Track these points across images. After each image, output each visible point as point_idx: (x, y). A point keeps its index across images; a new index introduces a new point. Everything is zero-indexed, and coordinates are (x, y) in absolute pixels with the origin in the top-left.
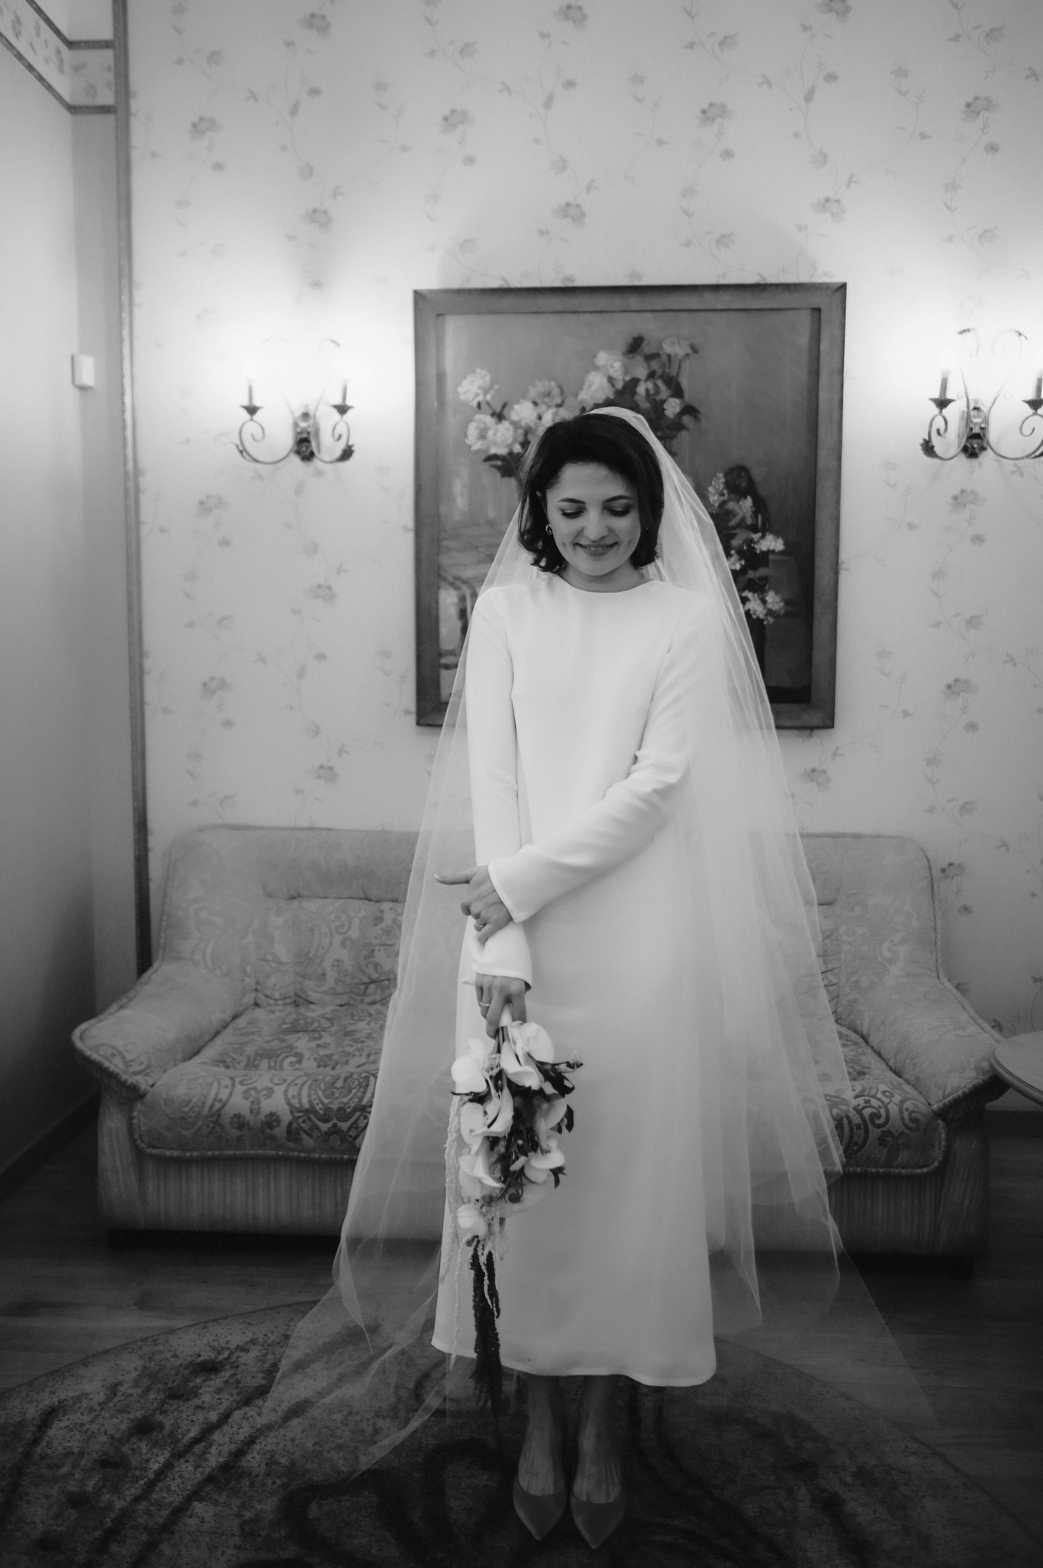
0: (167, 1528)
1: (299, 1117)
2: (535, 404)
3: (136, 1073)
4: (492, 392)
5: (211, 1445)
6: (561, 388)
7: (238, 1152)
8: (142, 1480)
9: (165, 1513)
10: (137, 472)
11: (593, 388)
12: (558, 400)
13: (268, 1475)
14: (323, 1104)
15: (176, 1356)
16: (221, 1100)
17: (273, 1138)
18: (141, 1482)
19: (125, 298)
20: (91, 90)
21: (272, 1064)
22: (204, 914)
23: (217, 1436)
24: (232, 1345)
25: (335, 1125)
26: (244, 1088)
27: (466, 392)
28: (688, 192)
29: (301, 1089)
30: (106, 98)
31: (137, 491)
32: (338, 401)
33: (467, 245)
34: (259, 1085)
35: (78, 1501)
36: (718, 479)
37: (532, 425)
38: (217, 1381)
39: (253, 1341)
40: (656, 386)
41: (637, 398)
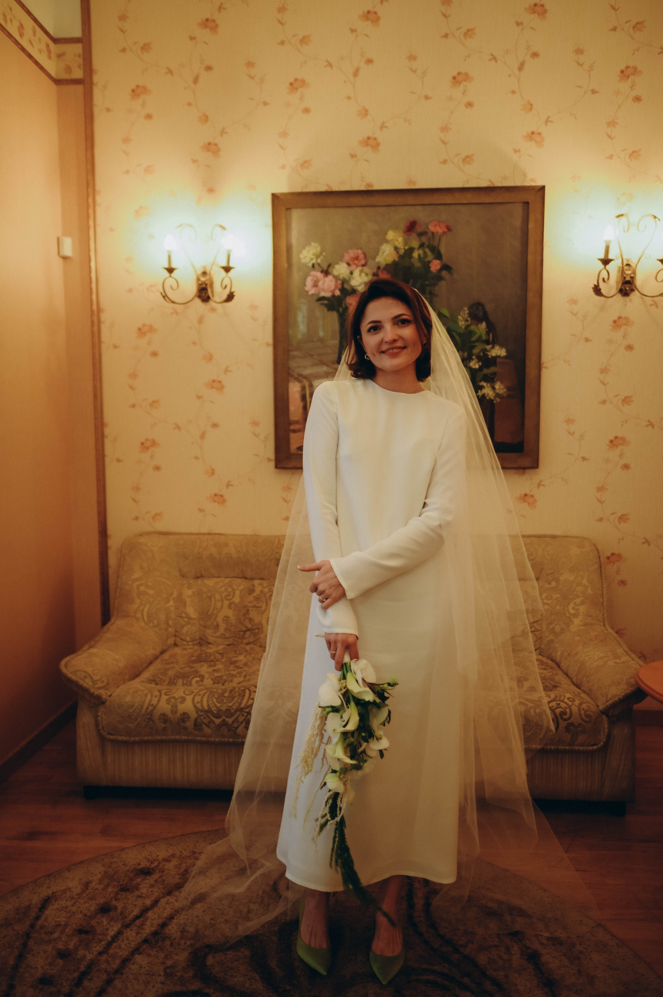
0: (118, 971)
1: (201, 716)
2: (349, 264)
3: (100, 688)
4: (322, 257)
5: (146, 920)
6: (364, 254)
7: (164, 737)
8: (103, 941)
9: (118, 962)
10: (99, 310)
11: (385, 254)
12: (363, 262)
13: (182, 938)
14: (216, 706)
15: (125, 865)
16: (153, 705)
17: (186, 728)
18: (103, 943)
19: (90, 200)
20: (69, 69)
21: (185, 682)
22: (142, 588)
23: (150, 914)
24: (160, 858)
25: (224, 720)
26: (167, 697)
27: (305, 257)
28: (445, 129)
29: (203, 697)
30: (78, 74)
31: (99, 322)
32: (224, 264)
33: (305, 164)
34: (176, 695)
35: (63, 955)
36: (465, 311)
37: (347, 278)
38: (151, 880)
39: (173, 856)
40: (425, 253)
41: (412, 260)
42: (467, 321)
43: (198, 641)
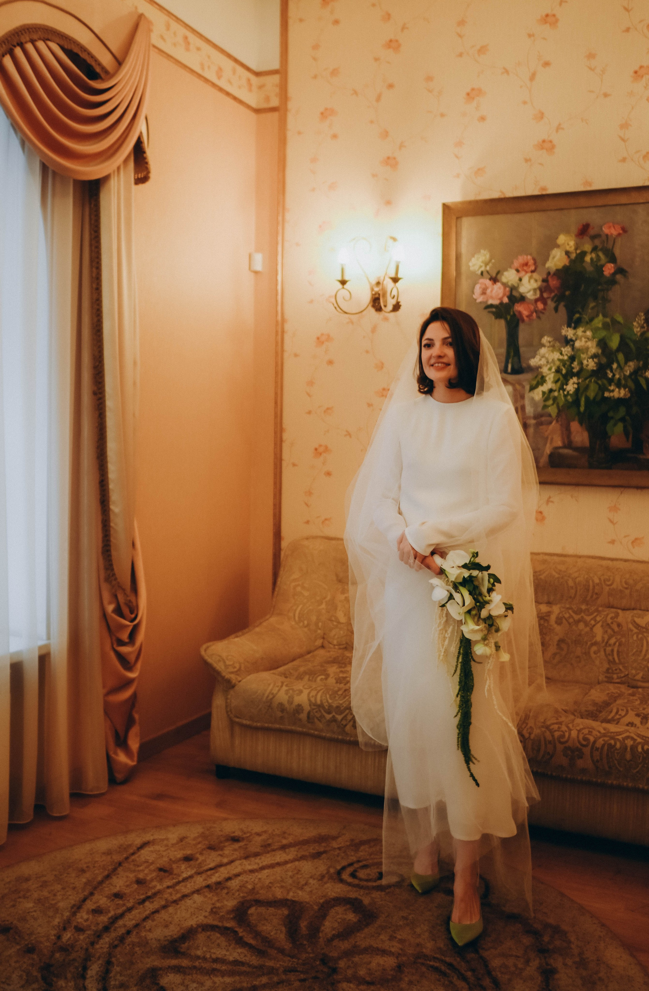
0: (175, 902)
1: (314, 709)
2: (518, 271)
3: (232, 673)
4: (490, 264)
5: (217, 872)
6: (534, 259)
7: (281, 726)
8: (175, 880)
9: (179, 895)
10: (283, 320)
11: (556, 259)
12: (533, 268)
13: (238, 891)
14: (327, 701)
15: (221, 831)
16: (273, 694)
17: (300, 720)
18: (174, 881)
19: (280, 218)
20: (267, 99)
21: (311, 678)
22: (299, 589)
23: (222, 869)
24: (253, 832)
25: (334, 716)
26: (287, 688)
27: (474, 265)
28: (625, 126)
29: (318, 692)
30: (275, 102)
31: (283, 332)
32: (393, 275)
33: (479, 171)
34: (295, 688)
35: (139, 882)
36: (640, 316)
37: (516, 285)
38: (236, 845)
39: (265, 832)
40: (598, 256)
41: (584, 264)
42: (642, 327)
43: (344, 646)
